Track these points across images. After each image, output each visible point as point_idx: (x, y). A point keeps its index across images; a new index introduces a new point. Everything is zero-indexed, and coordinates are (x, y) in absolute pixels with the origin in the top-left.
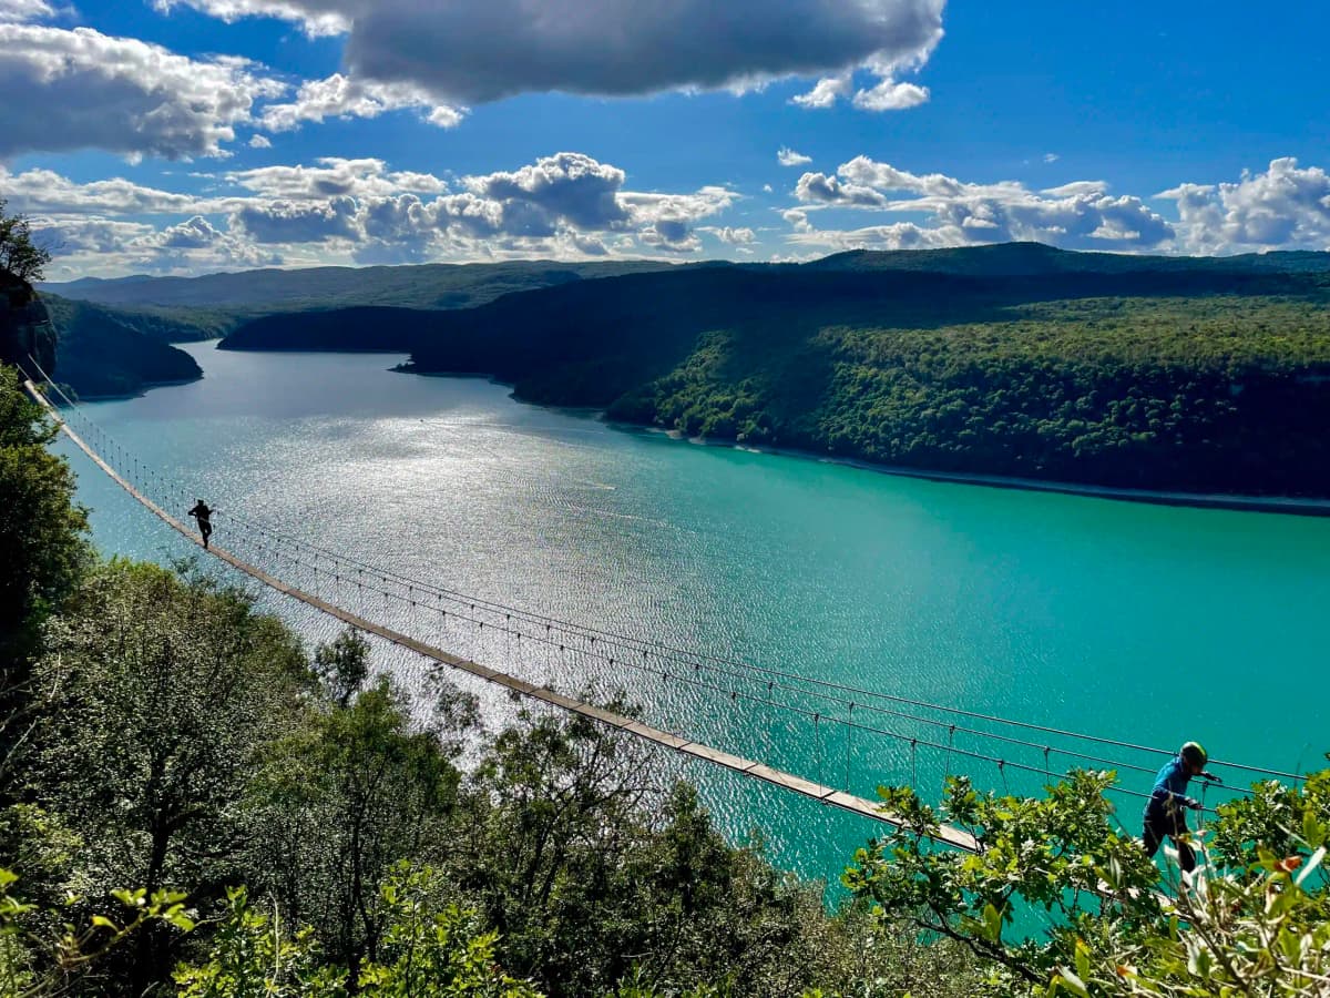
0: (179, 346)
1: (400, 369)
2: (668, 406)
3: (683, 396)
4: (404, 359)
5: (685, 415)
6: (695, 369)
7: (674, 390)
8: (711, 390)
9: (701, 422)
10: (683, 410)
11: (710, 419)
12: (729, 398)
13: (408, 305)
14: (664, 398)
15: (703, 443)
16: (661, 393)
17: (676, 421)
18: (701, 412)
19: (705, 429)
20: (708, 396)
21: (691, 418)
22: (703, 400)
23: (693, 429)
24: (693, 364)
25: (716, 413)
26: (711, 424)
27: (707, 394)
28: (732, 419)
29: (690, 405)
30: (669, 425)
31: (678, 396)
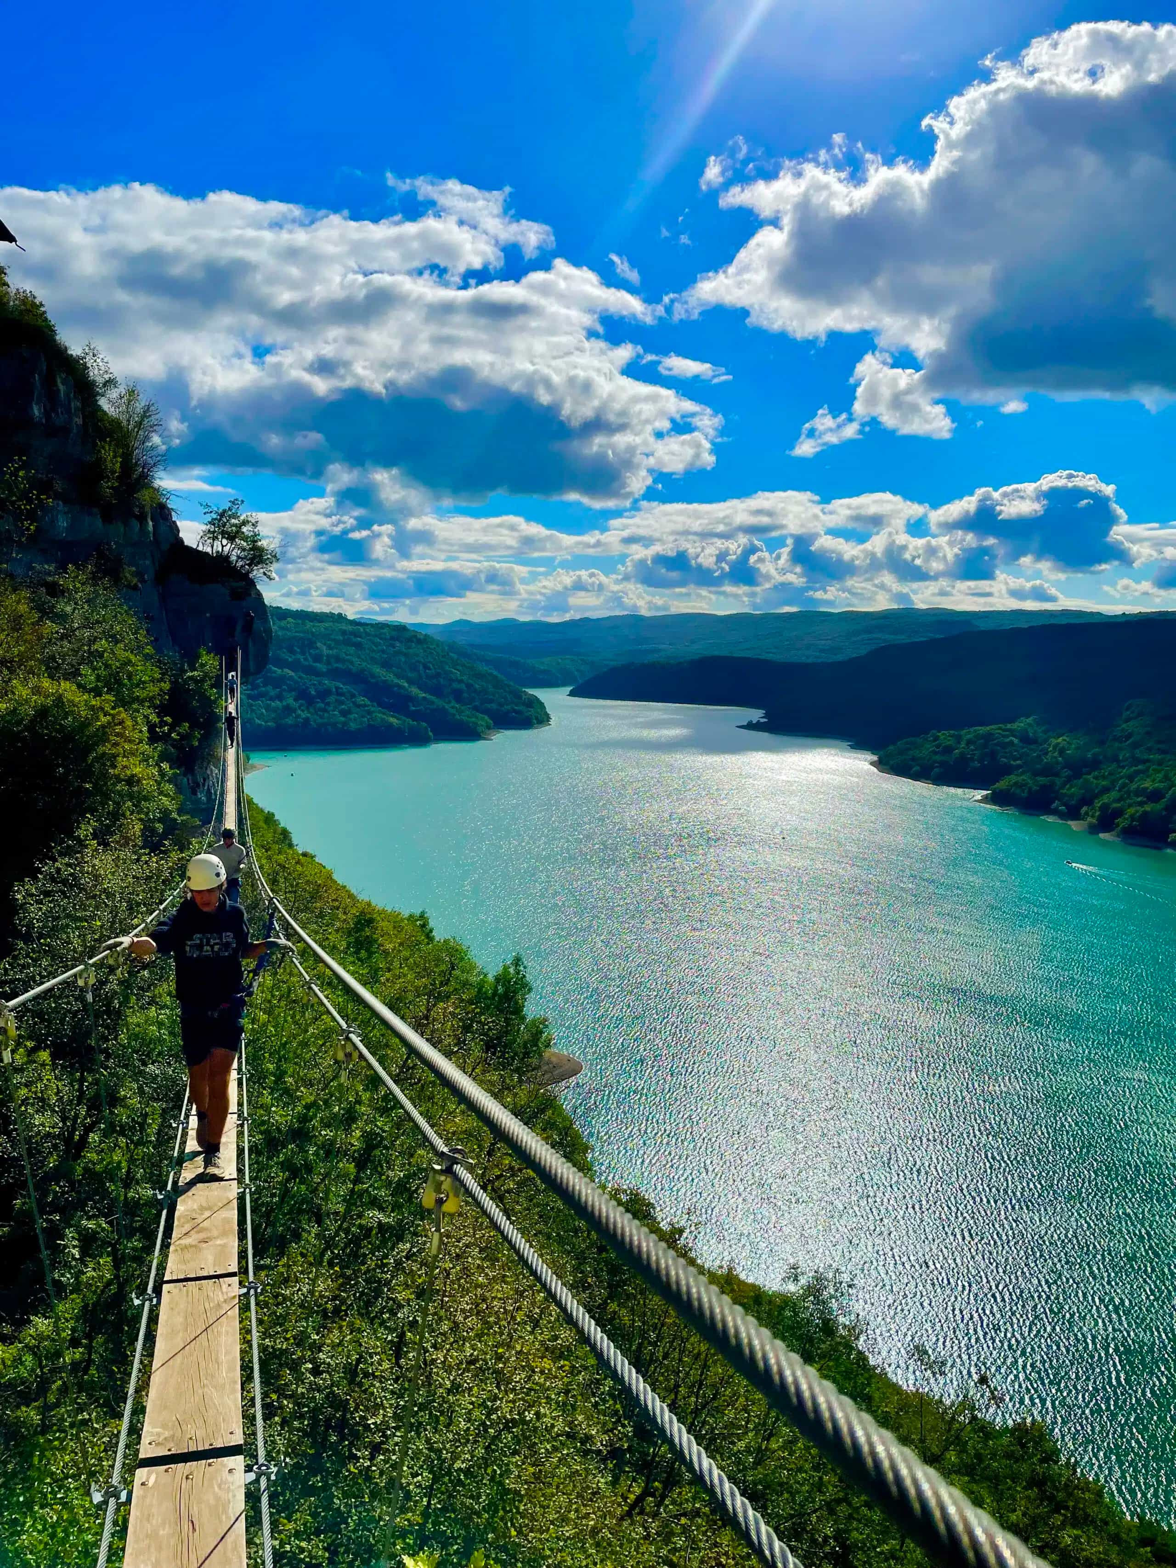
0: (531, 691)
1: (751, 726)
2: (1073, 790)
3: (1096, 778)
4: (756, 715)
5: (1098, 804)
6: (1117, 744)
7: (1084, 770)
8: (1137, 773)
9: (1119, 813)
10: (1097, 796)
11: (1131, 811)
12: (1161, 785)
13: (770, 657)
14: (1069, 780)
15: (1117, 840)
16: (1066, 773)
17: (1084, 809)
18: (1119, 800)
19: (1122, 822)
20: (1131, 781)
21: (1104, 808)
22: (1124, 785)
23: (1106, 823)
24: (1115, 739)
25: (1141, 804)
26: (1132, 817)
27: (1131, 778)
28: (1164, 813)
29: (1106, 790)
30: (1073, 813)
31: (1090, 777)
